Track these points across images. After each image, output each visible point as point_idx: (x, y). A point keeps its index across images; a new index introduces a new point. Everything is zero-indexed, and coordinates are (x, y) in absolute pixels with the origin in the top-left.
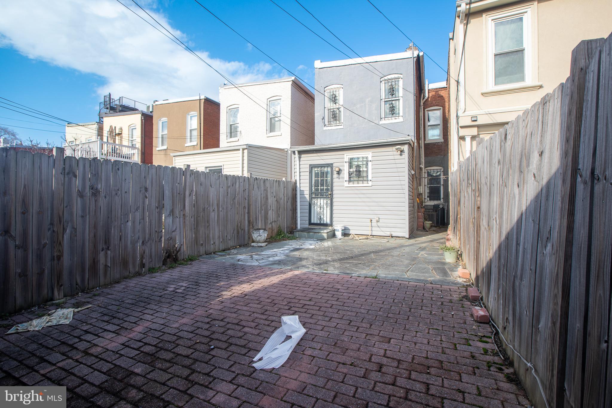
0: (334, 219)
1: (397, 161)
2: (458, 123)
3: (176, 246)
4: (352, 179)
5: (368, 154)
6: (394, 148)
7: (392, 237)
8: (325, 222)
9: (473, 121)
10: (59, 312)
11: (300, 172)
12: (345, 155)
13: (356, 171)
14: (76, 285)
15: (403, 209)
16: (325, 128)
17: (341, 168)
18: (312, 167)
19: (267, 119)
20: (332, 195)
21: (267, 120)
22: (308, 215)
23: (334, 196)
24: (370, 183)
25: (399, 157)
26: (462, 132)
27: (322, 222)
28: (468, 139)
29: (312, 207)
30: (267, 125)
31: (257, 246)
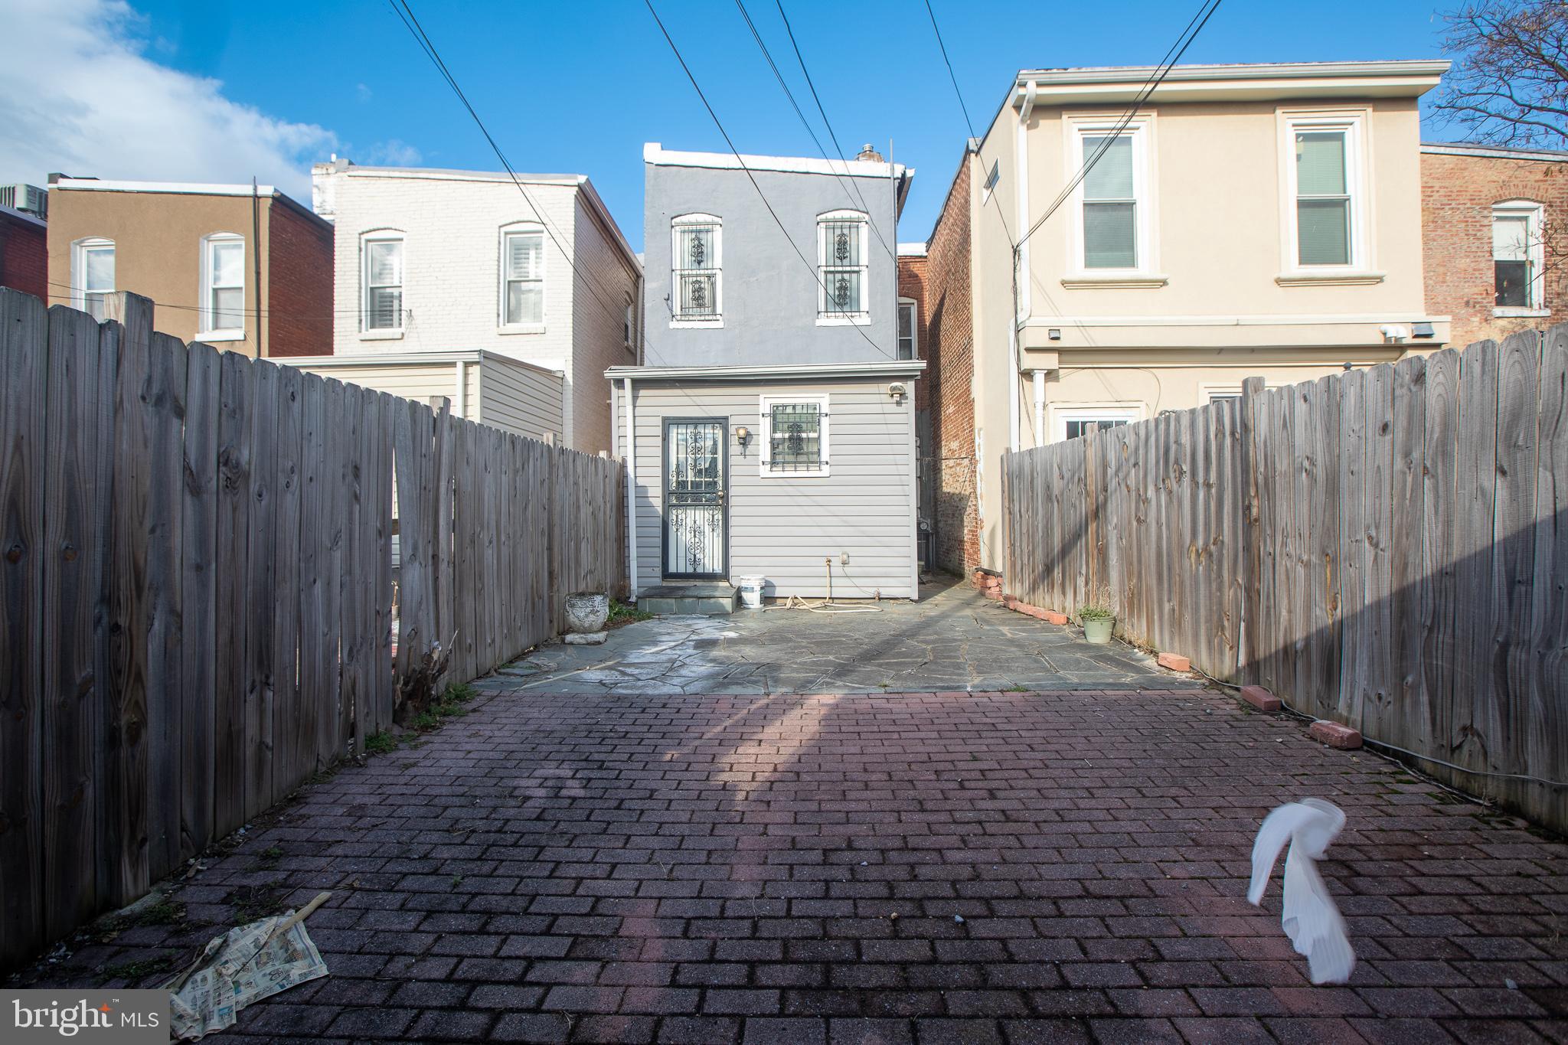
0: (732, 561)
1: (890, 418)
2: (1017, 340)
3: (435, 656)
4: (779, 458)
5: (821, 398)
6: (885, 387)
7: (880, 599)
8: (709, 569)
9: (1053, 339)
10: (242, 942)
11: (635, 437)
12: (762, 397)
13: (790, 439)
14: (183, 829)
15: (904, 531)
16: (673, 325)
17: (751, 429)
18: (668, 423)
19: (499, 283)
20: (726, 498)
21: (498, 287)
22: (659, 551)
23: (732, 501)
24: (826, 470)
25: (894, 408)
26: (1029, 361)
27: (700, 570)
28: (1039, 377)
29: (673, 529)
30: (498, 301)
31: (583, 641)
